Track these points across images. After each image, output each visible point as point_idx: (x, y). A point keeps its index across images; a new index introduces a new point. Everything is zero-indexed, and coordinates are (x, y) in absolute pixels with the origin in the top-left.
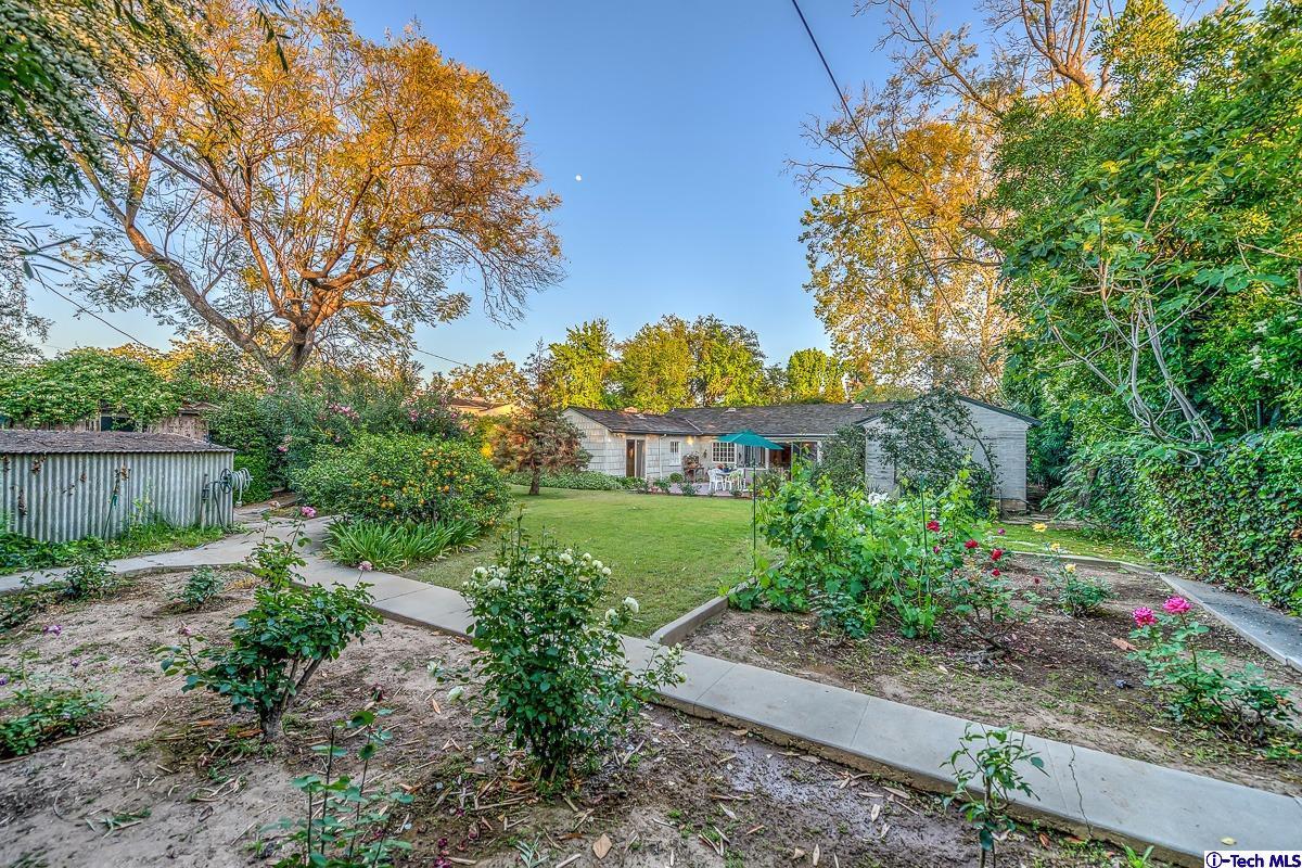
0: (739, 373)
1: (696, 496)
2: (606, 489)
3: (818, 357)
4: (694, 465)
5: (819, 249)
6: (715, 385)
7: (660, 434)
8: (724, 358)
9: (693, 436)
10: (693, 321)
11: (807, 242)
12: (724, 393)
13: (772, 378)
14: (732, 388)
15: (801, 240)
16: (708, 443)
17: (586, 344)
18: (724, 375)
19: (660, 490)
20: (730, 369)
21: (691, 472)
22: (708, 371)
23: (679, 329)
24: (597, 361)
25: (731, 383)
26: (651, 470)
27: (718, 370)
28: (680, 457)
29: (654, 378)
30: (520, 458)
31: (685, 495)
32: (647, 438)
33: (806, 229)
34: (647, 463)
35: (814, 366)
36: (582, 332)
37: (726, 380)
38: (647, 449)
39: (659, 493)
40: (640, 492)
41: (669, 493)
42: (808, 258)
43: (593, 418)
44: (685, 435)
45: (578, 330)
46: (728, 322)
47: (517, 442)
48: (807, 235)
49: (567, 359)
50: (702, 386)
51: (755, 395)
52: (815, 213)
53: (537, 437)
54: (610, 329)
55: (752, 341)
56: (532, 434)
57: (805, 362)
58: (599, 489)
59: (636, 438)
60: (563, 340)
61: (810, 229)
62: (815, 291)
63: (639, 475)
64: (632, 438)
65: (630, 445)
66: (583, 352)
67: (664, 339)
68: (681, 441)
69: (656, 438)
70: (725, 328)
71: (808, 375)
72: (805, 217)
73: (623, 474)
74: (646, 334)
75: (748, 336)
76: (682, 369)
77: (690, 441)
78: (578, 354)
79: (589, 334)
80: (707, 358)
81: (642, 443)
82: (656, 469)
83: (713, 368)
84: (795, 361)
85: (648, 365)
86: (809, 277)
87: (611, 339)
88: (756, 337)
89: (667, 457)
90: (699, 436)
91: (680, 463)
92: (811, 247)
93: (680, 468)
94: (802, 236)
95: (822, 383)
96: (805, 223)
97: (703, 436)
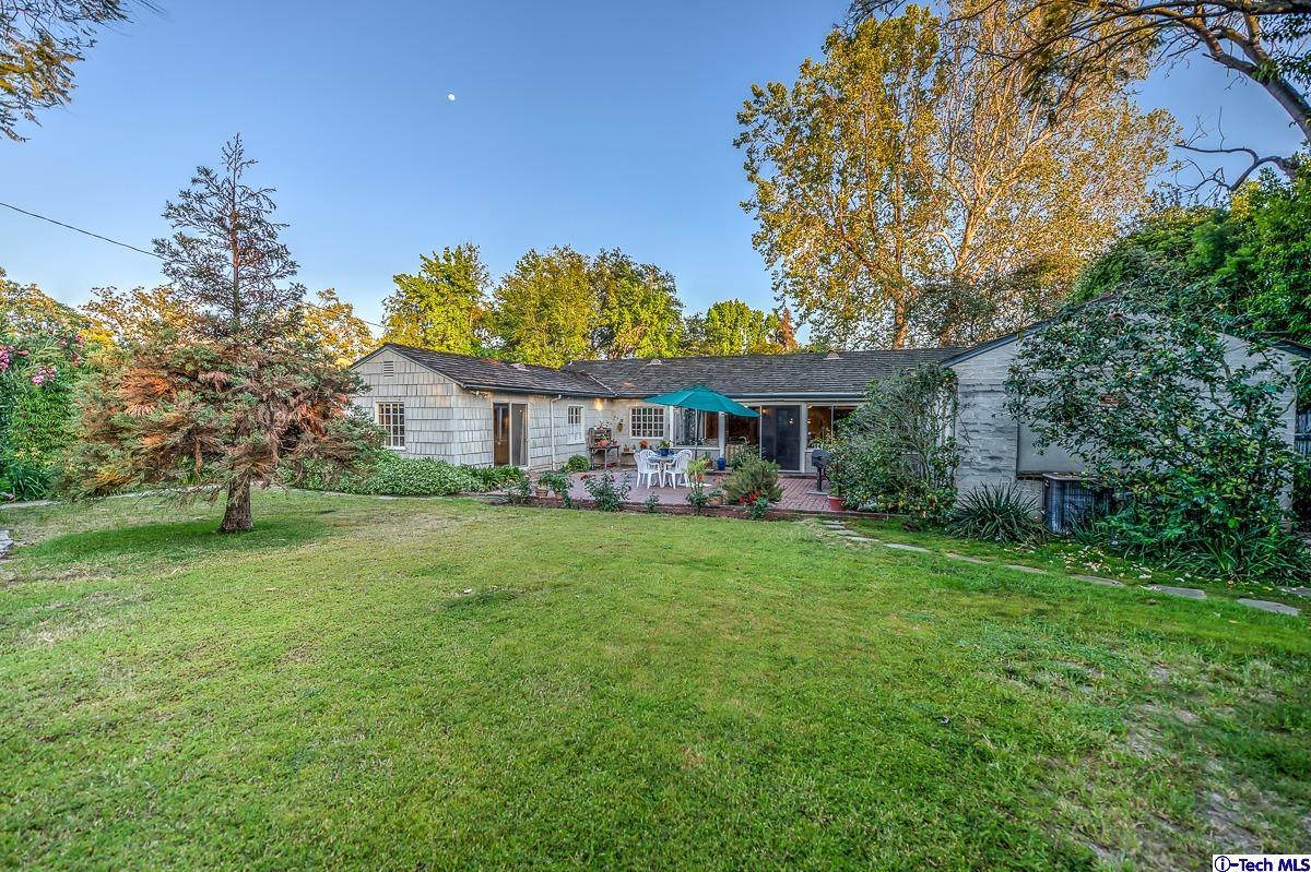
0: (656, 320)
1: (621, 507)
2: (450, 493)
3: (741, 310)
4: (605, 442)
5: (761, 154)
6: (625, 338)
7: (552, 395)
8: (635, 302)
9: (602, 399)
10: (594, 256)
11: (745, 146)
12: (637, 346)
13: (693, 331)
14: (645, 341)
15: (737, 145)
16: (624, 411)
17: (448, 278)
18: (636, 322)
19: (551, 494)
20: (644, 314)
21: (600, 453)
22: (615, 318)
23: (576, 264)
24: (464, 301)
25: (645, 334)
26: (539, 451)
27: (628, 317)
28: (582, 428)
29: (543, 325)
31: (599, 506)
32: (530, 402)
33: (744, 128)
34: (530, 444)
35: (736, 320)
36: (442, 261)
37: (638, 330)
38: (530, 415)
39: (550, 504)
40: (512, 501)
41: (570, 504)
42: (747, 167)
43: (430, 365)
44: (591, 398)
45: (437, 259)
46: (637, 260)
48: (745, 138)
49: (422, 297)
50: (607, 338)
51: (675, 350)
52: (756, 106)
54: (483, 258)
55: (668, 285)
57: (731, 313)
58: (435, 494)
59: (512, 400)
60: (415, 270)
61: (750, 129)
62: (755, 211)
63: (517, 461)
64: (505, 400)
65: (500, 412)
66: (444, 287)
67: (555, 272)
68: (583, 406)
69: (546, 401)
70: (633, 267)
71: (729, 332)
72: (745, 111)
73: (483, 459)
74: (530, 264)
75: (663, 278)
76: (578, 315)
77: (599, 406)
78: (437, 290)
79: (453, 263)
80: (613, 301)
81: (523, 406)
82: (546, 451)
83: (621, 314)
84: (715, 314)
85: (535, 306)
86: (750, 192)
87: (483, 272)
88: (672, 281)
89: (563, 431)
90: (612, 399)
91: (583, 440)
92: (750, 152)
93: (584, 447)
94: (739, 138)
95: (744, 341)
96: (743, 120)
97: (617, 398)
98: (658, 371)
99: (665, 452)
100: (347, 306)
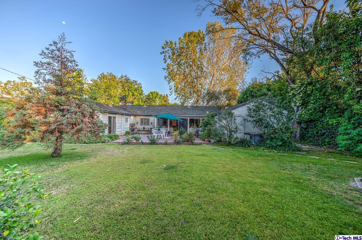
0: (139, 95)
1: (157, 144)
2: (103, 142)
3: (157, 94)
4: (134, 127)
5: (167, 57)
6: (130, 99)
7: (122, 114)
8: (133, 90)
9: (133, 115)
10: (119, 76)
11: (163, 55)
14: (136, 100)
15: (161, 54)
16: (138, 119)
18: (133, 95)
20: (135, 93)
21: (133, 130)
22: (127, 94)
23: (114, 78)
25: (135, 98)
26: (119, 130)
27: (131, 94)
28: (128, 124)
29: (107, 94)
30: (43, 128)
31: (152, 144)
32: (117, 116)
33: (163, 50)
34: (117, 128)
35: (156, 96)
38: (117, 119)
39: (135, 144)
41: (143, 143)
42: (164, 60)
44: (130, 115)
46: (132, 79)
48: (163, 52)
50: (123, 99)
51: (143, 103)
52: (166, 45)
56: (56, 106)
57: (154, 94)
58: (99, 142)
61: (165, 50)
62: (166, 70)
63: (113, 132)
64: (111, 115)
65: (110, 117)
68: (128, 117)
69: (120, 116)
71: (154, 99)
72: (164, 46)
73: (107, 133)
74: (103, 77)
75: (138, 84)
76: (118, 92)
77: (132, 117)
80: (126, 89)
81: (114, 118)
82: (120, 130)
83: (128, 93)
84: (150, 94)
85: (104, 89)
86: (165, 66)
87: (85, 77)
88: (141, 85)
89: (124, 124)
90: (135, 116)
91: (128, 127)
92: (165, 56)
93: (129, 129)
94: (162, 52)
95: (158, 102)
96: (163, 48)
97: (137, 115)
98: (146, 109)
99: (159, 130)
100: (30, 83)
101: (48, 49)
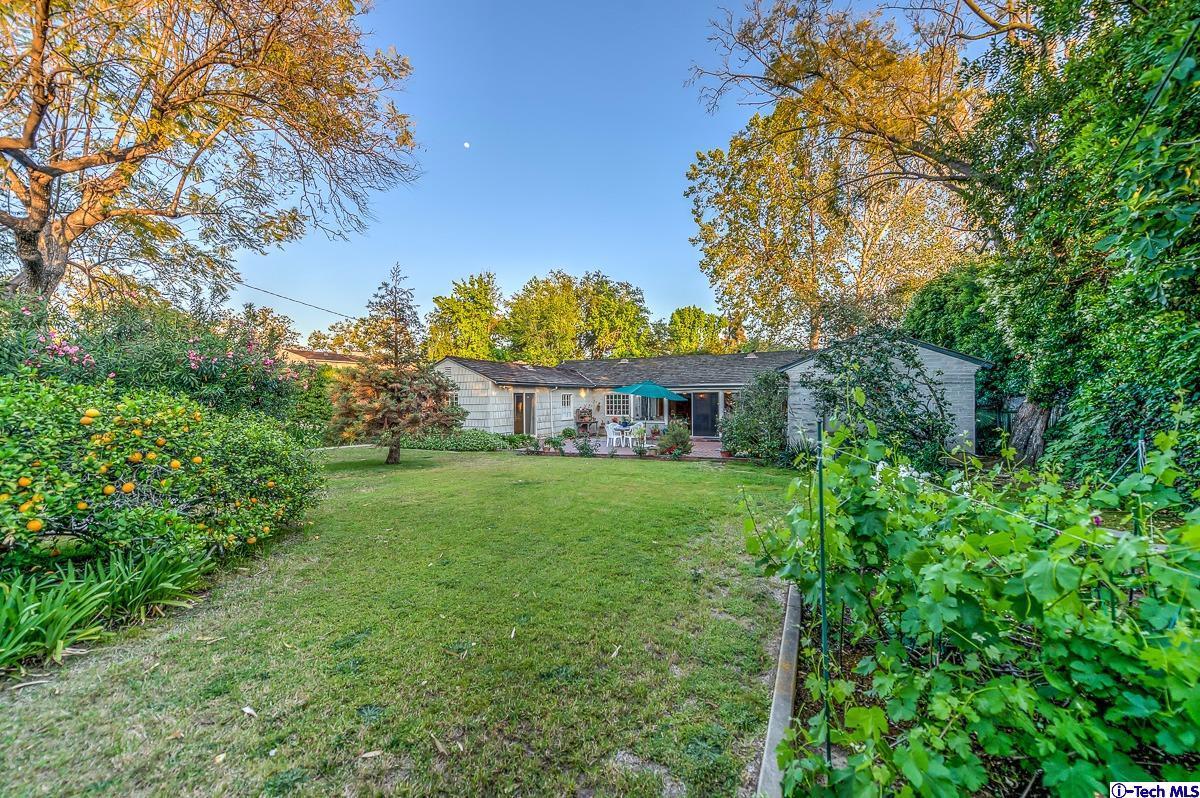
0: (627, 326)
1: (594, 456)
2: (490, 450)
3: (698, 314)
4: (587, 419)
5: (704, 203)
6: (604, 340)
7: (552, 387)
8: (612, 312)
9: (585, 388)
10: (581, 277)
11: (693, 197)
12: (613, 347)
13: (658, 332)
14: (620, 342)
15: (686, 195)
16: (601, 396)
17: (473, 298)
18: (612, 329)
19: (552, 450)
20: (619, 322)
21: (585, 426)
22: (596, 326)
23: (567, 283)
24: (484, 315)
25: (619, 337)
26: (542, 425)
27: (606, 324)
28: (572, 409)
29: (543, 332)
30: (368, 417)
31: (581, 455)
32: (537, 391)
33: (692, 183)
34: (537, 419)
35: (694, 322)
36: (468, 285)
37: (614, 334)
38: (536, 400)
39: (552, 454)
40: (529, 453)
41: (563, 454)
42: (694, 212)
43: (475, 369)
44: (578, 388)
45: (464, 284)
46: (614, 278)
47: (364, 396)
48: (692, 190)
49: (453, 313)
50: (591, 340)
51: (643, 348)
52: (700, 167)
53: (393, 390)
54: (498, 282)
55: (637, 297)
56: (385, 385)
57: (688, 317)
58: (482, 450)
59: (524, 391)
60: (448, 293)
61: (696, 184)
62: (700, 245)
63: (528, 431)
64: (520, 391)
65: (518, 398)
66: (470, 305)
67: (552, 292)
68: (572, 393)
69: (547, 391)
70: (611, 284)
71: (689, 331)
72: (691, 171)
73: (510, 431)
74: (534, 286)
75: (634, 293)
76: (570, 324)
77: (583, 393)
78: (464, 307)
79: (476, 286)
80: (595, 312)
81: (532, 395)
82: (547, 425)
83: (601, 322)
84: (677, 318)
85: (537, 318)
86: (695, 231)
87: (498, 293)
88: (641, 294)
89: (558, 411)
90: (592, 389)
91: (572, 417)
92: (696, 201)
93: (573, 423)
94: (687, 190)
95: (700, 340)
96: (690, 177)
97: (596, 388)
98: (626, 368)
99: (625, 424)
101: (376, 296)
